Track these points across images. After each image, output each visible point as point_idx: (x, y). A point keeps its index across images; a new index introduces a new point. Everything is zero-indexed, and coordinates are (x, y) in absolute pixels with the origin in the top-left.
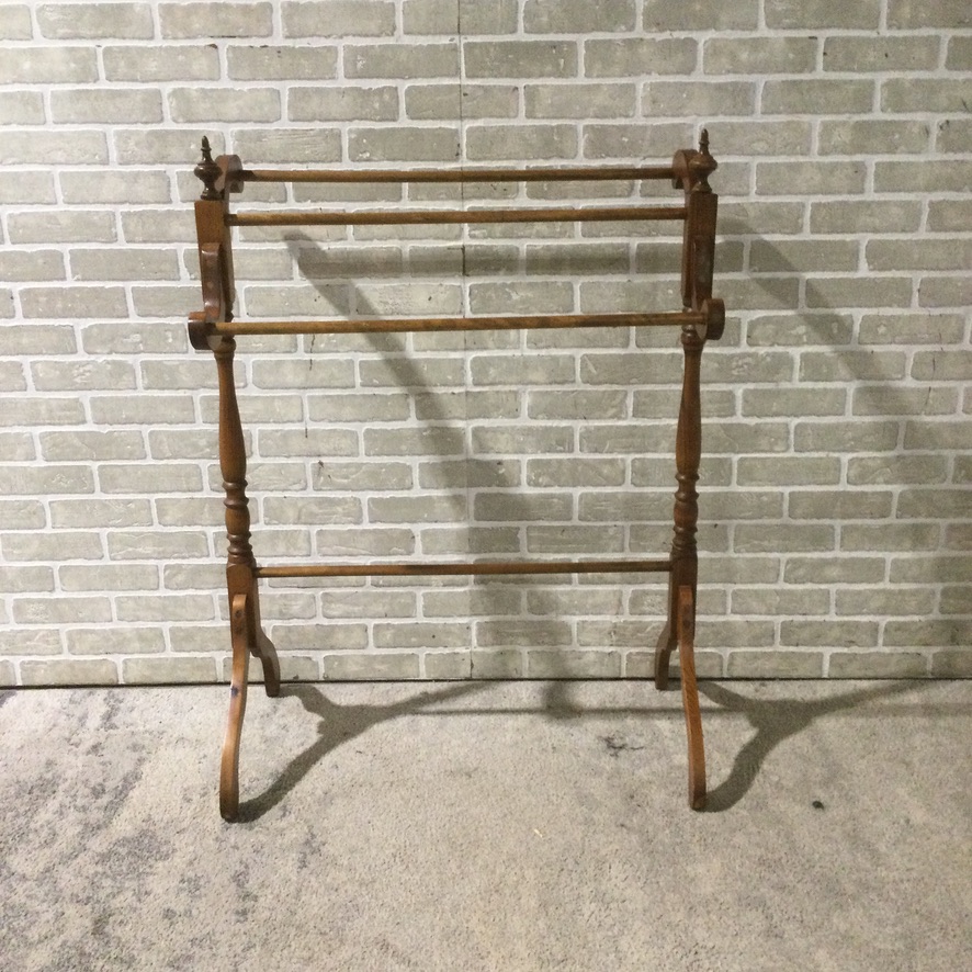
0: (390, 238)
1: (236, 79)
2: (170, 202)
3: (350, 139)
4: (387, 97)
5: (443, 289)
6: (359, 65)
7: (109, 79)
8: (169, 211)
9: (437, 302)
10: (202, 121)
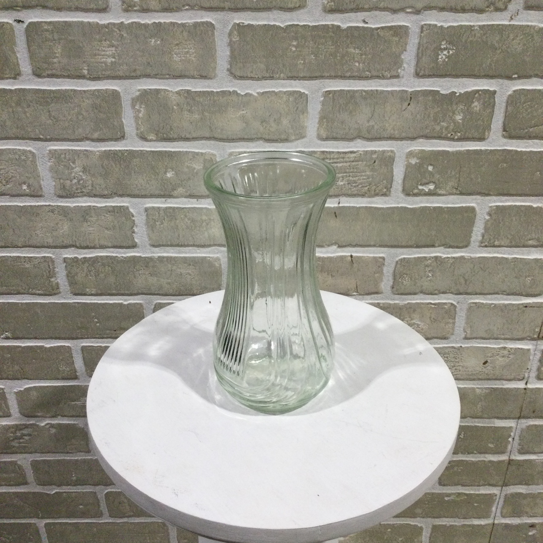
0: (444, 293)
1: (241, 78)
2: (134, 246)
3: (408, 166)
4: (476, 106)
5: (506, 352)
6: (442, 56)
7: (38, 74)
8: (134, 257)
9: (494, 368)
10: (187, 139)
